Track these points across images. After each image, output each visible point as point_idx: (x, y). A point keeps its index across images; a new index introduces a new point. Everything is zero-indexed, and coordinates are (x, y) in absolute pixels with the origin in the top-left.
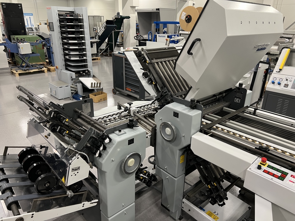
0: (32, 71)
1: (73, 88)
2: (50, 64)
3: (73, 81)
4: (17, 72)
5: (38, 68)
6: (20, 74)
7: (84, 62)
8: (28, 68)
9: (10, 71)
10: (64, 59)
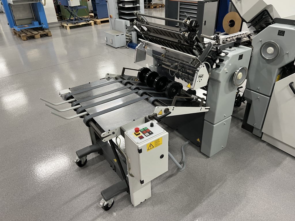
0: (81, 24)
1: (127, 36)
2: (95, 17)
3: (127, 29)
4: (67, 25)
5: (85, 21)
6: (71, 28)
7: (137, 10)
8: (77, 21)
9: (60, 25)
10: (117, 8)
